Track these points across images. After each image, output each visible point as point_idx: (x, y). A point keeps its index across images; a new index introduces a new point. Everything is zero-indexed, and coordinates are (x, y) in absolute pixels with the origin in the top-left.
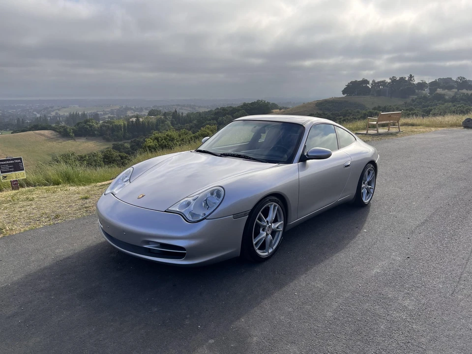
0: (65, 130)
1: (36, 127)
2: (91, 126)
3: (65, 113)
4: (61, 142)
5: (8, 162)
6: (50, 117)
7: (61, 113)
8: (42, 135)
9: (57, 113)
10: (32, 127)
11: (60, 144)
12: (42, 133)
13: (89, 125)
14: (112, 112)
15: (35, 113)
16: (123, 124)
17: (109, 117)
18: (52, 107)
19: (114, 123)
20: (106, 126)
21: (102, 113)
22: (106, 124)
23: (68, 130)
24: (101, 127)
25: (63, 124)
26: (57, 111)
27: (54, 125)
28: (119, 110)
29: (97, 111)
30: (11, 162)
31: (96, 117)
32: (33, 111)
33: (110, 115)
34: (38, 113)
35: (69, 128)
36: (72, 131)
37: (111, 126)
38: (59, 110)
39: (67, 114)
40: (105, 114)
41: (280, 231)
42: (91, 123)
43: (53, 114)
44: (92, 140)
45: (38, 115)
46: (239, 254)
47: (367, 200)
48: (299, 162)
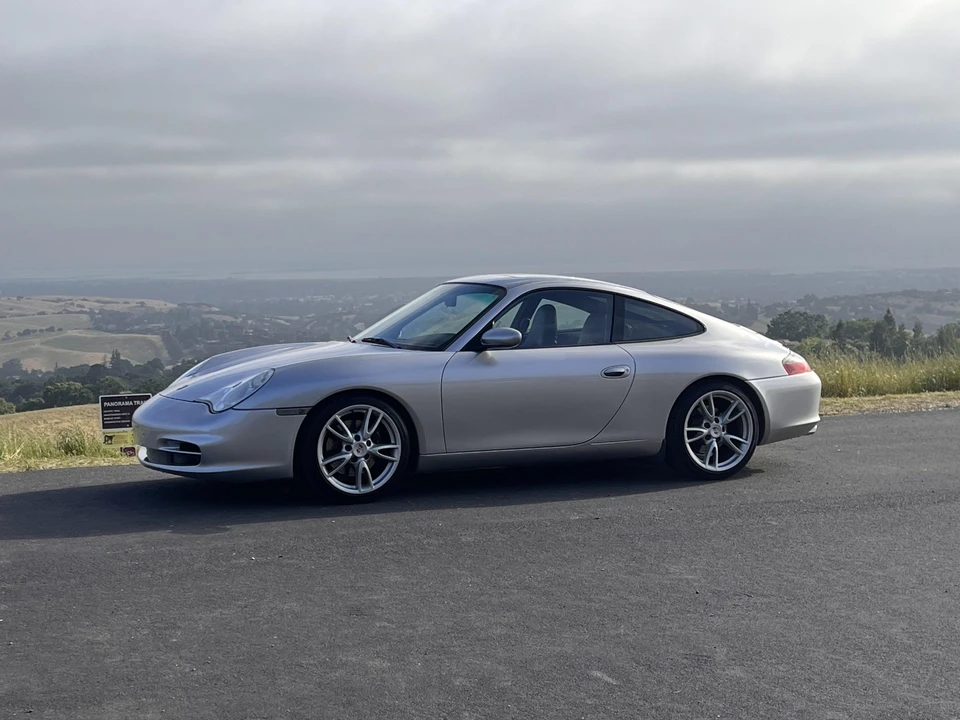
5: (119, 403)
30: (127, 403)
41: (393, 462)
46: (291, 474)
47: (718, 468)
48: (462, 350)
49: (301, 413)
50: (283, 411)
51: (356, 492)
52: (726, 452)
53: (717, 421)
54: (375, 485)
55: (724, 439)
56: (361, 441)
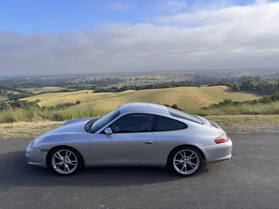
0: (235, 86)
1: (219, 84)
2: (251, 84)
3: (239, 76)
4: (232, 93)
6: (230, 78)
7: (237, 76)
8: (222, 88)
9: (234, 76)
10: (218, 84)
11: (231, 94)
12: (223, 87)
13: (250, 84)
14: (270, 75)
15: (223, 76)
16: (274, 83)
17: (267, 79)
18: (232, 73)
19: (268, 83)
20: (261, 85)
21: (263, 76)
22: (262, 83)
23: (237, 86)
24: (258, 85)
25: (235, 83)
26: (235, 75)
27: (229, 83)
28: (275, 74)
29: (260, 75)
31: (257, 79)
32: (222, 75)
33: (268, 78)
34: (224, 76)
35: (238, 85)
36: (239, 87)
37: (265, 85)
38: (236, 74)
39: (240, 77)
40: (265, 77)
41: (75, 165)
42: (252, 83)
43: (232, 76)
44: (251, 93)
45: (224, 77)
46: (46, 167)
47: (186, 173)
48: (99, 134)
49: (47, 151)
50: (42, 150)
51: (64, 173)
52: (189, 168)
53: (187, 158)
54: (70, 171)
55: (189, 164)
56: (65, 160)
